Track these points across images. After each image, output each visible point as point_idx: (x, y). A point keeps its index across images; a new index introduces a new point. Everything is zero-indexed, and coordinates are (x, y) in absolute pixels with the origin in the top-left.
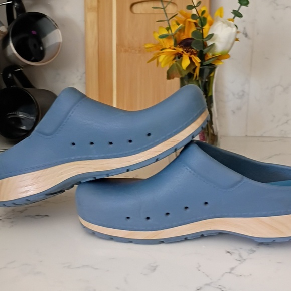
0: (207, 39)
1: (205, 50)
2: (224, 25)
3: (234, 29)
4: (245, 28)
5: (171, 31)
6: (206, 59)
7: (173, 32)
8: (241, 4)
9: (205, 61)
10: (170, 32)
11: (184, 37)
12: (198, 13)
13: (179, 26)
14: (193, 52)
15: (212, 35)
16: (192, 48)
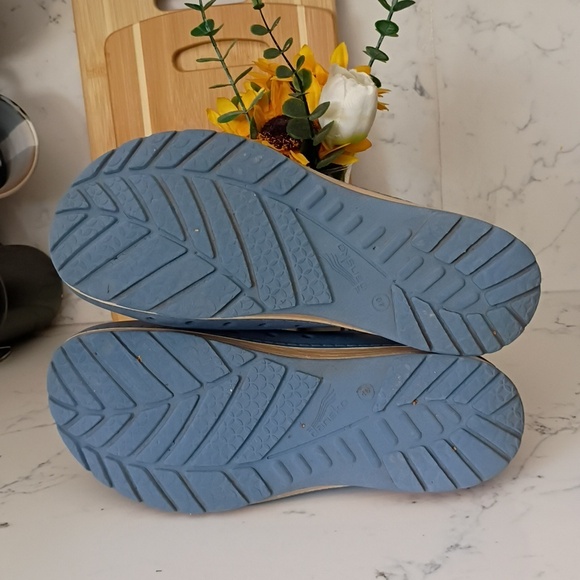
0: (316, 115)
1: (317, 139)
2: (349, 82)
3: (372, 88)
4: (417, 77)
5: (243, 105)
6: (322, 154)
7: (247, 107)
8: (383, 34)
9: (319, 160)
10: (241, 108)
11: (273, 114)
12: (289, 64)
13: (257, 94)
14: (291, 143)
15: (327, 105)
16: (289, 137)
